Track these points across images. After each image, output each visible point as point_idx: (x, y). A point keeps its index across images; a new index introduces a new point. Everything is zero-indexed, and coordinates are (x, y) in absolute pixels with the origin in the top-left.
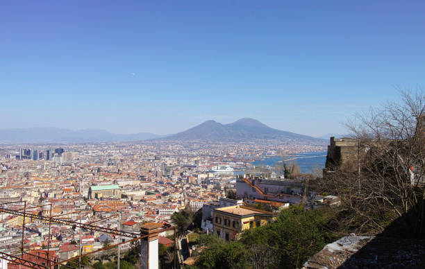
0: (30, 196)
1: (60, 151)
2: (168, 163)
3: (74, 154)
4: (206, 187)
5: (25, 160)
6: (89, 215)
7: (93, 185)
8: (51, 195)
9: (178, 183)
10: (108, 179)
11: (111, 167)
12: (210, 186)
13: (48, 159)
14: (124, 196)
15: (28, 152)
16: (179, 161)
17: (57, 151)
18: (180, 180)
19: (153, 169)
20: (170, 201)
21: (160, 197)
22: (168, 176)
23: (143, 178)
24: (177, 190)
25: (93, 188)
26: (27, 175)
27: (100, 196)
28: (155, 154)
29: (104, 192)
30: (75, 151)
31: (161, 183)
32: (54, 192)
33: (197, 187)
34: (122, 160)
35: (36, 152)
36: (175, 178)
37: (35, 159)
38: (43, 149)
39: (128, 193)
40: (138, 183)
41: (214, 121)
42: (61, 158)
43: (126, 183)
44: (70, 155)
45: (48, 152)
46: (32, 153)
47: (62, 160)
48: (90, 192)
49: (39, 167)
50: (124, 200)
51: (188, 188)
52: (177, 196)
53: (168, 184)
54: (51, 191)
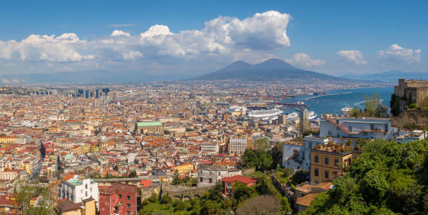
0: (87, 129)
1: (106, 91)
2: (202, 102)
3: (118, 93)
4: (241, 124)
5: (79, 98)
6: (138, 149)
7: (138, 121)
8: (104, 129)
9: (214, 121)
10: (150, 116)
11: (151, 105)
12: (245, 124)
13: (97, 97)
14: (166, 132)
15: (81, 92)
16: (211, 100)
17: (104, 90)
18: (216, 117)
19: (189, 107)
20: (209, 137)
21: (200, 134)
22: (204, 114)
23: (181, 116)
24: (214, 128)
25: (139, 124)
26: (83, 111)
27: (145, 131)
28: (189, 93)
29: (148, 128)
30: (119, 90)
31: (199, 120)
32: (106, 127)
33: (232, 124)
34: (160, 99)
35: (87, 92)
36: (211, 116)
37: (87, 97)
38: (92, 88)
39: (170, 129)
40: (177, 120)
41: (242, 62)
42: (108, 97)
43: (167, 120)
44: (114, 94)
45: (97, 91)
46: (84, 92)
47: (109, 98)
48: (136, 128)
49: (91, 104)
50: (167, 136)
51: (224, 125)
52: (215, 132)
53: (205, 121)
54: (103, 125)
